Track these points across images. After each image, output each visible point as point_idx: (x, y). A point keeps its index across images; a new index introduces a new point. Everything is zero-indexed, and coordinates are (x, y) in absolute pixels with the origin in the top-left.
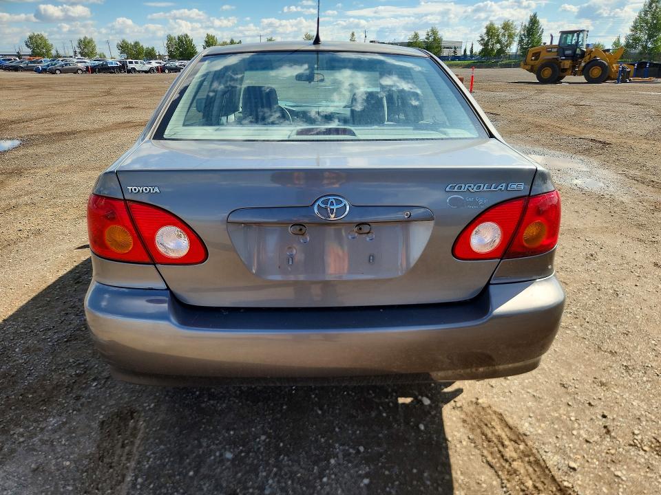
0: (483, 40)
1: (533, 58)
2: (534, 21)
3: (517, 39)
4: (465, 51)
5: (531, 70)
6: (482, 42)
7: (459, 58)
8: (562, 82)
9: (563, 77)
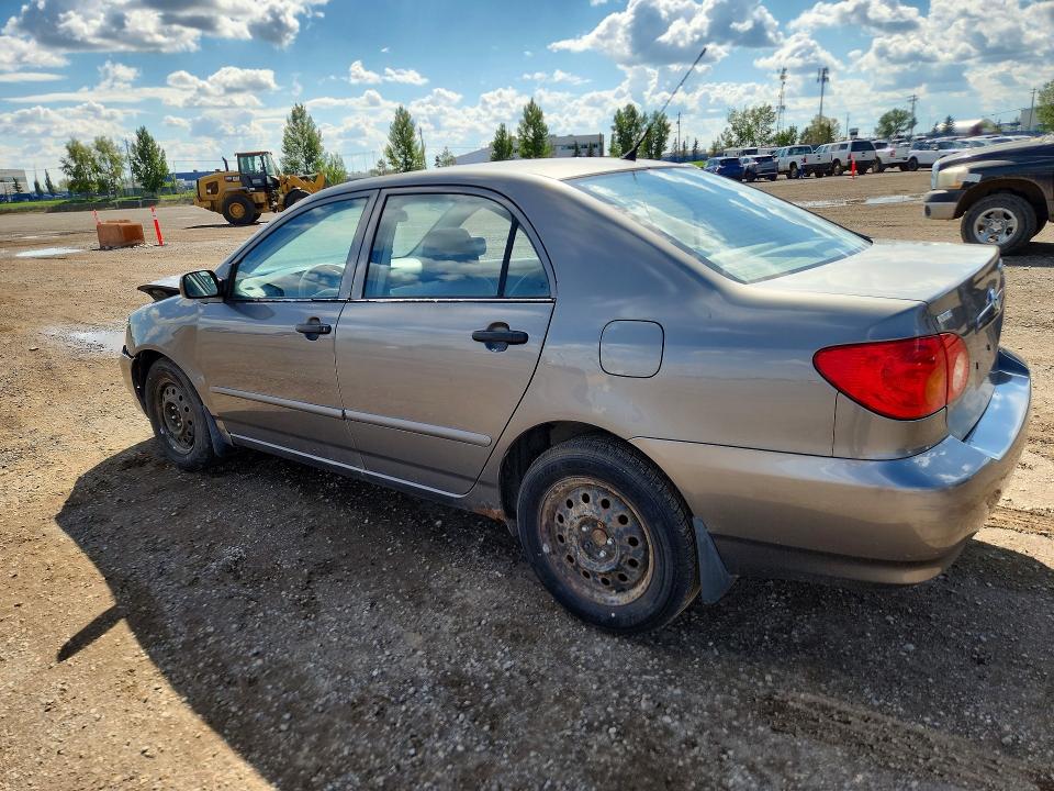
0: (67, 166)
1: (209, 191)
2: (144, 137)
3: (127, 165)
4: (37, 185)
5: (213, 208)
6: (68, 170)
7: (29, 197)
8: (259, 223)
9: (258, 216)
